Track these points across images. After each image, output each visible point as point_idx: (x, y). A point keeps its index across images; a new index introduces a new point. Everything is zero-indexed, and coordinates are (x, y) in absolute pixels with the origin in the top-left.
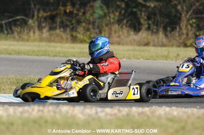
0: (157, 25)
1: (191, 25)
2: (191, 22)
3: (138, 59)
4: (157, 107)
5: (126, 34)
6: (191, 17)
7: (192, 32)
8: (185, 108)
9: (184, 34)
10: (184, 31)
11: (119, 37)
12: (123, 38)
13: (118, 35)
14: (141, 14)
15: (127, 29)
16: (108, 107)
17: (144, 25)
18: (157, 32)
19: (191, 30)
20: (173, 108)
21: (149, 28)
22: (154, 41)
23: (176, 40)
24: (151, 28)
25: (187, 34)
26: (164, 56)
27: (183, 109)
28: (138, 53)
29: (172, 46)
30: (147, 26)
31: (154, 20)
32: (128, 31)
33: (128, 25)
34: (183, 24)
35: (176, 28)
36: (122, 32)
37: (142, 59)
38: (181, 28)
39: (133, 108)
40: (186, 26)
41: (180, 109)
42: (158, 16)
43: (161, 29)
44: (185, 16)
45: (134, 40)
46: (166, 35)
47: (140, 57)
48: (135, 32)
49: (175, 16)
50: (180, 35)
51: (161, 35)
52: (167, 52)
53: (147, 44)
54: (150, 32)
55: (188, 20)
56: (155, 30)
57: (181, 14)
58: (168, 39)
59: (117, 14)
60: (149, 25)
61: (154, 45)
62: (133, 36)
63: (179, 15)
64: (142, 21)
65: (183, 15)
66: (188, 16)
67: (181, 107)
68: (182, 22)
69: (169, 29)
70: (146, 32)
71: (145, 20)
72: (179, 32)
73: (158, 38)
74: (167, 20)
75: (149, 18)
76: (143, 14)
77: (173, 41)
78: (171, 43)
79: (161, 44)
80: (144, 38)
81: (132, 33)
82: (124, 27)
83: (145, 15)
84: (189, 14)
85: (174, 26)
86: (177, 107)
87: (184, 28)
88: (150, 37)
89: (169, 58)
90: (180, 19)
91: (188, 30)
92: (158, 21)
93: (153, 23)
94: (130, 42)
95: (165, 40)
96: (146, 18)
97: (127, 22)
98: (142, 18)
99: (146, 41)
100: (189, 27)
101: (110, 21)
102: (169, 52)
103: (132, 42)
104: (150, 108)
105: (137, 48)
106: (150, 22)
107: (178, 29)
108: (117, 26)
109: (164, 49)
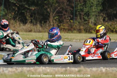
0: (36, 20)
1: (56, 20)
2: (55, 18)
3: (26, 39)
4: (37, 67)
5: (18, 25)
6: (55, 15)
7: (56, 24)
8: (54, 67)
9: (51, 25)
10: (52, 24)
11: (14, 27)
12: (17, 28)
13: (14, 26)
14: (27, 14)
15: (19, 22)
16: (9, 67)
17: (29, 20)
18: (36, 24)
19: (56, 23)
20: (47, 67)
21: (31, 22)
22: (34, 29)
23: (47, 29)
24: (33, 22)
25: (53, 25)
26: (40, 38)
27: (53, 68)
28: (25, 36)
29: (45, 32)
30: (30, 21)
31: (35, 17)
32: (19, 23)
33: (19, 20)
34: (51, 19)
35: (47, 22)
36: (16, 24)
37: (28, 40)
38: (50, 22)
39: (24, 68)
40: (53, 20)
41: (51, 68)
42: (37, 15)
43: (38, 22)
44: (52, 14)
45: (23, 29)
46: (41, 26)
47: (27, 38)
48: (24, 24)
49: (46, 15)
50: (49, 26)
51: (38, 26)
52: (42, 35)
53: (30, 31)
54: (32, 24)
55: (54, 17)
56: (35, 23)
57: (50, 14)
58: (43, 28)
59: (13, 14)
60: (32, 20)
61: (35, 32)
62: (23, 27)
63: (48, 14)
64: (28, 18)
65: (51, 14)
66: (54, 15)
67: (51, 67)
68: (50, 18)
69: (43, 22)
70: (29, 24)
71: (29, 17)
72: (49, 24)
73: (37, 28)
74: (42, 17)
75: (31, 16)
76: (28, 14)
77: (45, 29)
78: (44, 31)
79: (38, 31)
80: (29, 27)
81: (22, 25)
82: (17, 21)
83: (29, 14)
84: (54, 13)
85: (46, 20)
86: (49, 67)
87: (51, 21)
88: (32, 27)
89: (43, 39)
90: (49, 16)
91: (54, 22)
92: (36, 18)
93: (34, 19)
94: (21, 30)
95: (40, 29)
96: (29, 16)
97: (19, 18)
98: (27, 16)
99: (30, 29)
100: (54, 21)
101: (9, 18)
102: (43, 36)
103: (22, 29)
104: (34, 68)
105: (25, 33)
106: (32, 18)
107: (48, 22)
108: (13, 20)
109: (40, 33)
